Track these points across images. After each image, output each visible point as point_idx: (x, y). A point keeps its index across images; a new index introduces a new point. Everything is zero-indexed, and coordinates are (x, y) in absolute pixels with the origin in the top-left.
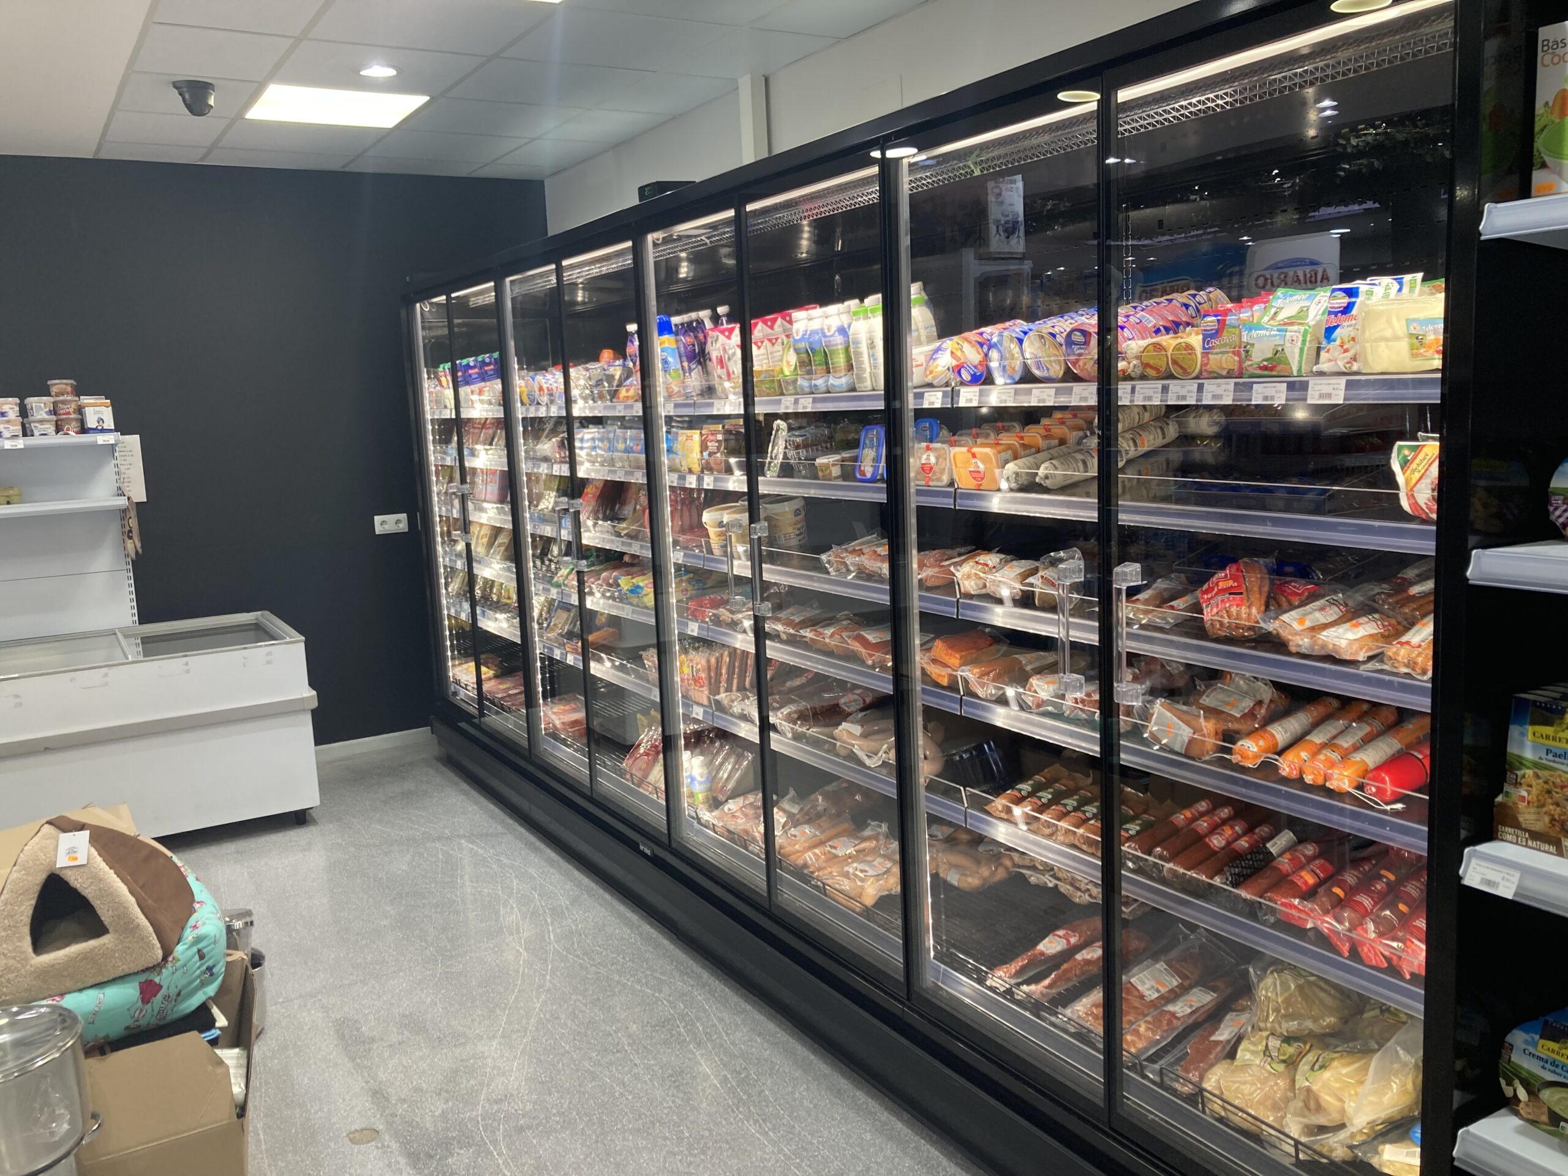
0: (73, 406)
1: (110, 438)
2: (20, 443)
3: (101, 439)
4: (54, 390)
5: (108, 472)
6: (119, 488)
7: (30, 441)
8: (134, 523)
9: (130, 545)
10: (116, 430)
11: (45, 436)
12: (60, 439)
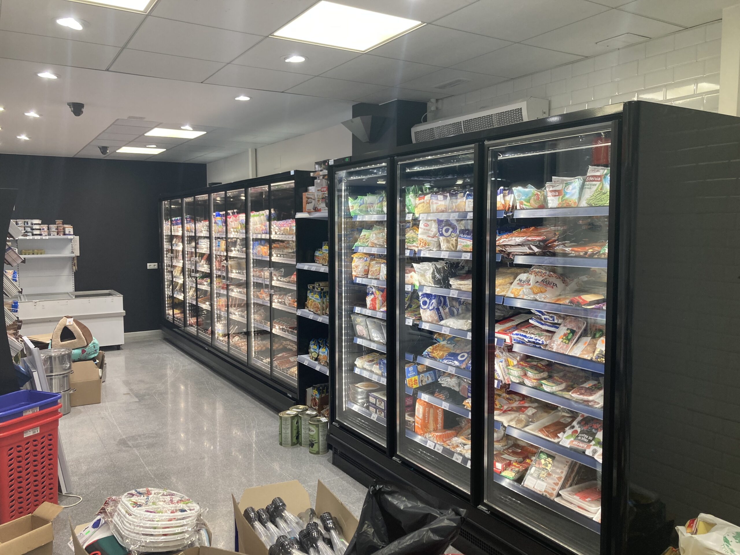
0: (62, 227)
1: (72, 237)
2: (47, 237)
3: (69, 237)
4: (57, 223)
5: (69, 247)
6: (72, 251)
7: (50, 237)
8: (76, 261)
9: (74, 268)
10: (73, 235)
11: (54, 236)
12: (58, 237)
